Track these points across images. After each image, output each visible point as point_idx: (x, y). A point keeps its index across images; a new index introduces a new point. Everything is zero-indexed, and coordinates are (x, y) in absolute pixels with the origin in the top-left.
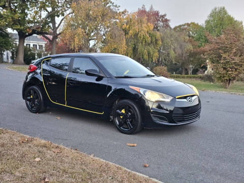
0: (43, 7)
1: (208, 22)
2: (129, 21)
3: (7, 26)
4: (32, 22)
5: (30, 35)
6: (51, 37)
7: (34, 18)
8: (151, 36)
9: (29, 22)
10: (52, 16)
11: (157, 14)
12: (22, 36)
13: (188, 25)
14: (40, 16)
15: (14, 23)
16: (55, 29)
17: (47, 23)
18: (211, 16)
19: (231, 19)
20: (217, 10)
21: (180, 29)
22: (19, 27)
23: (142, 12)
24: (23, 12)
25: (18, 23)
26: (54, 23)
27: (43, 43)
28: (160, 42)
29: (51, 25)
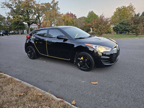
0: (35, 14)
1: (88, 16)
2: (64, 17)
3: (23, 21)
4: (32, 19)
5: (32, 24)
6: (39, 24)
7: (32, 18)
9: (31, 19)
10: (38, 17)
11: (72, 14)
12: (29, 24)
13: (82, 17)
14: (34, 17)
15: (25, 20)
16: (40, 21)
17: (37, 19)
18: (89, 14)
19: (95, 15)
20: (91, 12)
21: (80, 19)
22: (27, 21)
23: (68, 14)
24: (28, 16)
25: (27, 20)
27: (37, 27)
28: (75, 23)
29: (38, 20)
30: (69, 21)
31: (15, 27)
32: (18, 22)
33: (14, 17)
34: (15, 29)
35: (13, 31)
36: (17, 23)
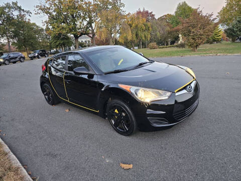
0: (84, 18)
1: (176, 12)
2: (132, 19)
3: (67, 33)
4: (79, 29)
5: (80, 36)
6: (91, 35)
7: (80, 26)
8: (145, 25)
10: (90, 23)
11: (147, 12)
12: (76, 37)
13: (165, 16)
14: (83, 25)
15: (70, 31)
16: (93, 30)
17: (87, 28)
18: (178, 8)
19: (190, 8)
20: (181, 4)
21: (161, 19)
22: (73, 33)
23: (139, 13)
24: (74, 24)
25: (73, 29)
26: (92, 27)
27: (89, 39)
28: (150, 29)
29: (90, 28)
30: (140, 25)
31: (56, 42)
32: (60, 34)
33: (53, 28)
34: (57, 47)
35: (55, 50)
36: (58, 37)
